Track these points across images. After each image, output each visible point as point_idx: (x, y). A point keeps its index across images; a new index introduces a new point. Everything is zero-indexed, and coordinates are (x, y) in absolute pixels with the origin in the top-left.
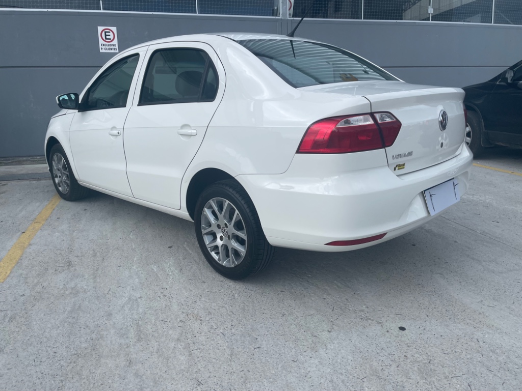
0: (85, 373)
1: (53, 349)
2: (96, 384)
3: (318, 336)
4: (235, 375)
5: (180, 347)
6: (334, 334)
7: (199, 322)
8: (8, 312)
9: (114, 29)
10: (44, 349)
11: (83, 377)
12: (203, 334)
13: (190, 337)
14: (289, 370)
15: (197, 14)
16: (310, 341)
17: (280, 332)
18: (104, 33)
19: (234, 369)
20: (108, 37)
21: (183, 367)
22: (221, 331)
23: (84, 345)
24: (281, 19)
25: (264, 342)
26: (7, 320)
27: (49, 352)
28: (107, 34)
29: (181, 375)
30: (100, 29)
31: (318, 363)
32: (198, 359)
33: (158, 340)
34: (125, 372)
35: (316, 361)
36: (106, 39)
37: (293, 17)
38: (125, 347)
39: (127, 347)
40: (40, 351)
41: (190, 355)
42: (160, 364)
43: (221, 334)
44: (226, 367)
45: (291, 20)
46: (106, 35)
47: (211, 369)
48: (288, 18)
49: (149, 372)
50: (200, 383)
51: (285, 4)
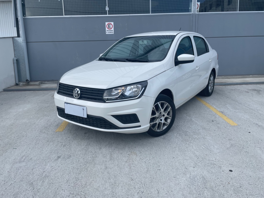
0: (89, 169)
1: (78, 159)
2: (93, 174)
3: (188, 169)
4: (148, 179)
5: (126, 164)
6: (196, 169)
7: (136, 156)
8: (63, 143)
9: (112, 23)
10: (75, 158)
11: (88, 171)
12: (137, 161)
13: (131, 161)
14: (171, 180)
15: (150, 14)
16: (184, 170)
17: (170, 165)
18: (108, 25)
19: (148, 177)
21: (126, 173)
22: (145, 161)
23: (90, 159)
24: (193, 14)
25: (162, 168)
26: (62, 146)
27: (77, 160)
29: (125, 176)
30: (107, 23)
31: (185, 180)
32: (133, 171)
33: (118, 161)
34: (104, 171)
35: (185, 179)
36: (109, 28)
37: (199, 12)
38: (105, 161)
39: (106, 162)
40: (73, 159)
41: (130, 168)
42: (118, 170)
43: (144, 162)
44: (144, 175)
45: (198, 14)
47: (138, 175)
48: (196, 13)
49: (113, 172)
50: (132, 180)
51: (195, 6)
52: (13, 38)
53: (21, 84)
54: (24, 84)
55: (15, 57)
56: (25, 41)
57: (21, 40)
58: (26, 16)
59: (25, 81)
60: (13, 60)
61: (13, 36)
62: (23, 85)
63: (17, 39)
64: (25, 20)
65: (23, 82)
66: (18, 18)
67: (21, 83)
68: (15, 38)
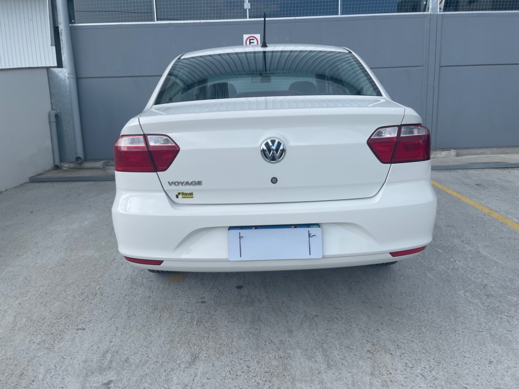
7: (390, 356)
9: (258, 36)
12: (399, 372)
15: (339, 16)
18: (248, 40)
20: (252, 44)
22: (419, 371)
24: (431, 14)
28: (251, 41)
30: (245, 37)
37: (444, 11)
38: (317, 372)
39: (319, 373)
40: (233, 363)
45: (442, 15)
48: (439, 13)
52: (48, 68)
53: (66, 166)
54: (72, 165)
55: (52, 109)
56: (75, 76)
57: (64, 74)
58: (74, 23)
59: (74, 160)
60: (49, 116)
61: (48, 66)
62: (70, 168)
63: (57, 70)
64: (73, 32)
65: (70, 162)
66: (58, 28)
68: (51, 70)
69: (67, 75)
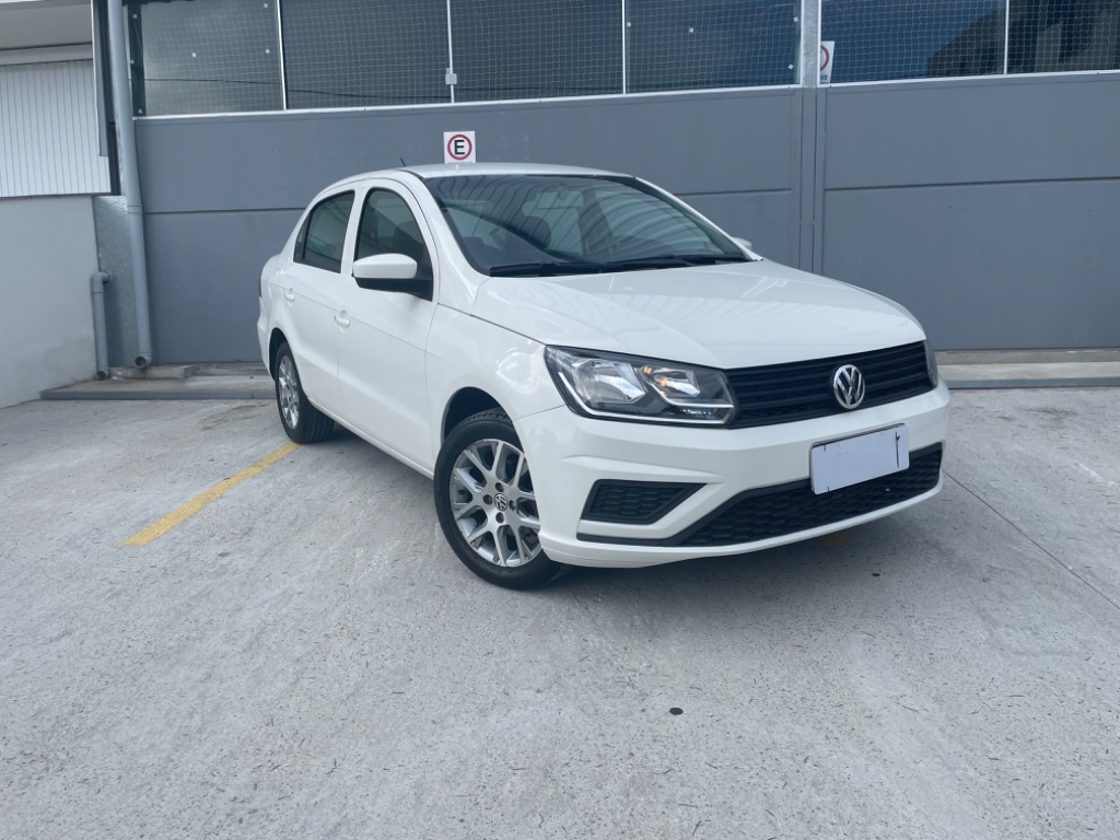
0: (143, 679)
1: (131, 642)
3: (512, 694)
4: (329, 723)
5: (291, 670)
6: (541, 697)
7: (350, 641)
9: (471, 135)
11: (136, 683)
12: (339, 659)
13: (317, 659)
14: (414, 732)
15: (624, 95)
16: (492, 699)
17: (457, 677)
18: (453, 143)
19: (336, 715)
20: (459, 150)
21: (269, 698)
24: (803, 89)
25: (416, 687)
28: (459, 144)
29: (257, 707)
30: (448, 136)
32: (300, 692)
33: (269, 655)
34: (192, 688)
35: (469, 730)
36: (457, 153)
37: (833, 80)
38: (220, 656)
41: (294, 684)
42: (244, 687)
44: (326, 710)
45: (826, 89)
46: (456, 147)
47: (305, 708)
48: (819, 86)
49: (221, 694)
50: (271, 723)
51: (814, 56)
52: (94, 196)
54: (130, 373)
55: (100, 270)
56: (139, 210)
57: (123, 203)
58: (143, 115)
59: (134, 364)
60: (92, 282)
61: (96, 192)
62: (126, 378)
63: (111, 200)
64: (139, 132)
65: (128, 367)
67: (119, 372)
69: (126, 209)
